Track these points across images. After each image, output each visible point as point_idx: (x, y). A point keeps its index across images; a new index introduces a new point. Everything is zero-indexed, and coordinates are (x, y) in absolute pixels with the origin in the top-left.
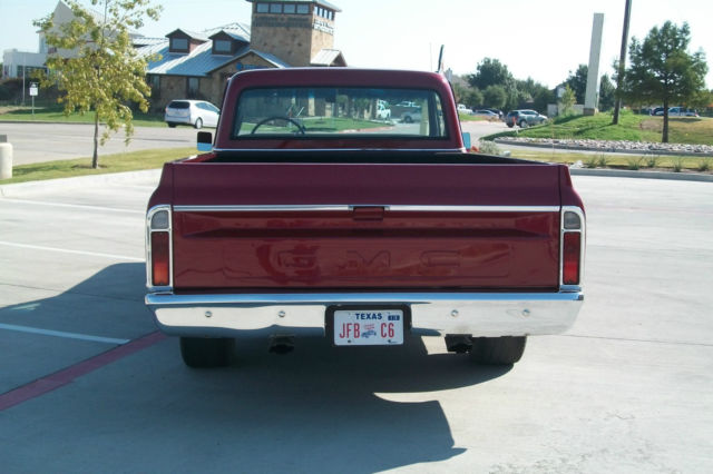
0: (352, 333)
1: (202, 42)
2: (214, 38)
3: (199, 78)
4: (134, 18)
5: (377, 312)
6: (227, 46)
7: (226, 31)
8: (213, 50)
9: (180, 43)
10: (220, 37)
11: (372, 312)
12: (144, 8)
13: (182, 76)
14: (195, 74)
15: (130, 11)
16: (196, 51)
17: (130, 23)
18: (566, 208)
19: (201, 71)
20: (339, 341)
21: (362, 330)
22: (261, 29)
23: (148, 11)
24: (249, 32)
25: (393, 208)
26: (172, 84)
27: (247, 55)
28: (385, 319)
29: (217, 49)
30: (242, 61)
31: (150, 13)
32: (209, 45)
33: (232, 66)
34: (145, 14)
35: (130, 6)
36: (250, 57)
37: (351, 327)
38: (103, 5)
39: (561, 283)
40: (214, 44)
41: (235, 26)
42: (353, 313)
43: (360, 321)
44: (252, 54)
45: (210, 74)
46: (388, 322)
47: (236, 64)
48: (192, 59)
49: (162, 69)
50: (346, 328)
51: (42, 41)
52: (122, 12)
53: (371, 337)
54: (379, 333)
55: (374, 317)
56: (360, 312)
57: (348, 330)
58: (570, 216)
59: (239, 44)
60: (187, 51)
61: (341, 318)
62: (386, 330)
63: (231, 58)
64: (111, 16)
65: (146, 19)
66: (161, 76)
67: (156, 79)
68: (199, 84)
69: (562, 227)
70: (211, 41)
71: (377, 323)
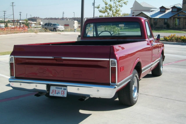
0: (54, 93)
1: (169, 9)
2: (172, 8)
3: (167, 19)
4: (121, 5)
5: (61, 87)
6: (175, 10)
7: (175, 6)
8: (172, 11)
9: (163, 10)
10: (174, 8)
11: (60, 87)
12: (123, 2)
13: (163, 19)
14: (167, 18)
15: (120, 3)
16: (167, 12)
17: (119, 6)
18: (111, 60)
19: (168, 17)
20: (51, 95)
21: (57, 92)
22: (185, 5)
23: (124, 3)
24: (182, 5)
25: (63, 58)
26: (160, 21)
27: (181, 12)
28: (63, 89)
29: (173, 11)
30: (180, 14)
31: (125, 3)
32: (171, 10)
33: (176, 15)
34: (123, 3)
35: (119, 2)
36: (182, 13)
37: (54, 91)
38: (113, 2)
39: (110, 83)
40: (172, 10)
41: (178, 4)
42: (55, 87)
43: (56, 89)
44: (182, 12)
45: (170, 18)
46: (63, 90)
47: (178, 15)
48: (166, 14)
49: (158, 17)
50: (53, 91)
51: (131, 11)
52: (117, 3)
53: (59, 94)
54: (61, 93)
55: (60, 89)
56: (57, 87)
57: (53, 92)
58: (113, 62)
59: (179, 9)
60: (165, 12)
61: (52, 88)
62: (62, 92)
63: (177, 13)
64: (115, 4)
65: (123, 5)
66: (157, 19)
67: (156, 19)
68: (167, 20)
69: (110, 65)
70: (171, 9)
71: (61, 90)
